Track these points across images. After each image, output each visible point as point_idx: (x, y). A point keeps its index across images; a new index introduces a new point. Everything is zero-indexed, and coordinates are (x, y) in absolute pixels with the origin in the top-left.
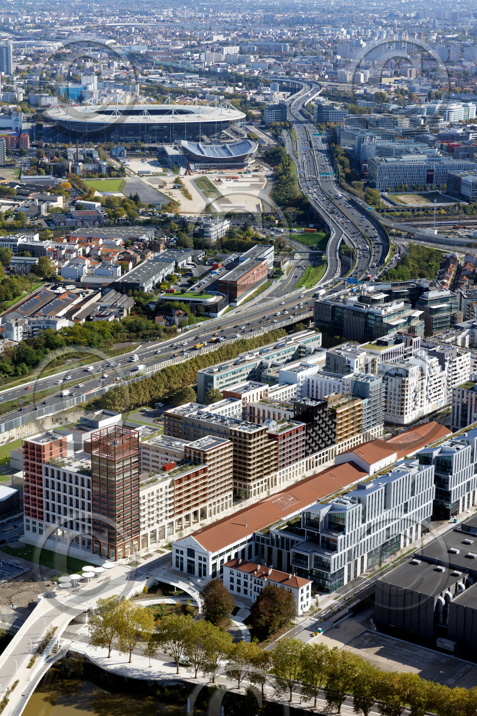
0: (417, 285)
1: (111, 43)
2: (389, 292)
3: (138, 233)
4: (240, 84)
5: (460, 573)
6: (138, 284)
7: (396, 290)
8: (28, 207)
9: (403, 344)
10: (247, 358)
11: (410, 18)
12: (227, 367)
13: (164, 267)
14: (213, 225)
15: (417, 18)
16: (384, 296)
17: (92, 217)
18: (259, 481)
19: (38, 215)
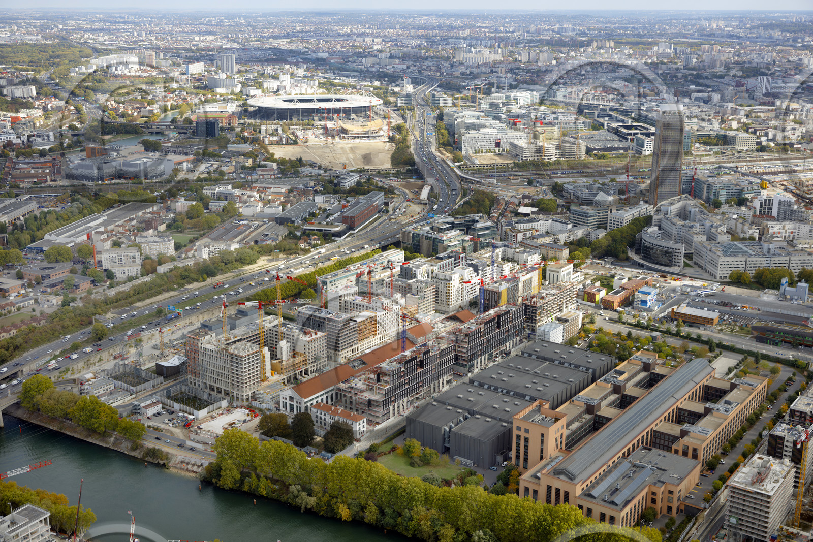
0: (472, 218)
2: (452, 223)
5: (462, 411)
6: (291, 219)
7: (457, 222)
9: (452, 259)
10: (352, 268)
11: (509, 32)
12: (338, 275)
14: (347, 178)
15: (513, 32)
16: (448, 225)
17: (270, 173)
18: (346, 351)
19: (235, 172)
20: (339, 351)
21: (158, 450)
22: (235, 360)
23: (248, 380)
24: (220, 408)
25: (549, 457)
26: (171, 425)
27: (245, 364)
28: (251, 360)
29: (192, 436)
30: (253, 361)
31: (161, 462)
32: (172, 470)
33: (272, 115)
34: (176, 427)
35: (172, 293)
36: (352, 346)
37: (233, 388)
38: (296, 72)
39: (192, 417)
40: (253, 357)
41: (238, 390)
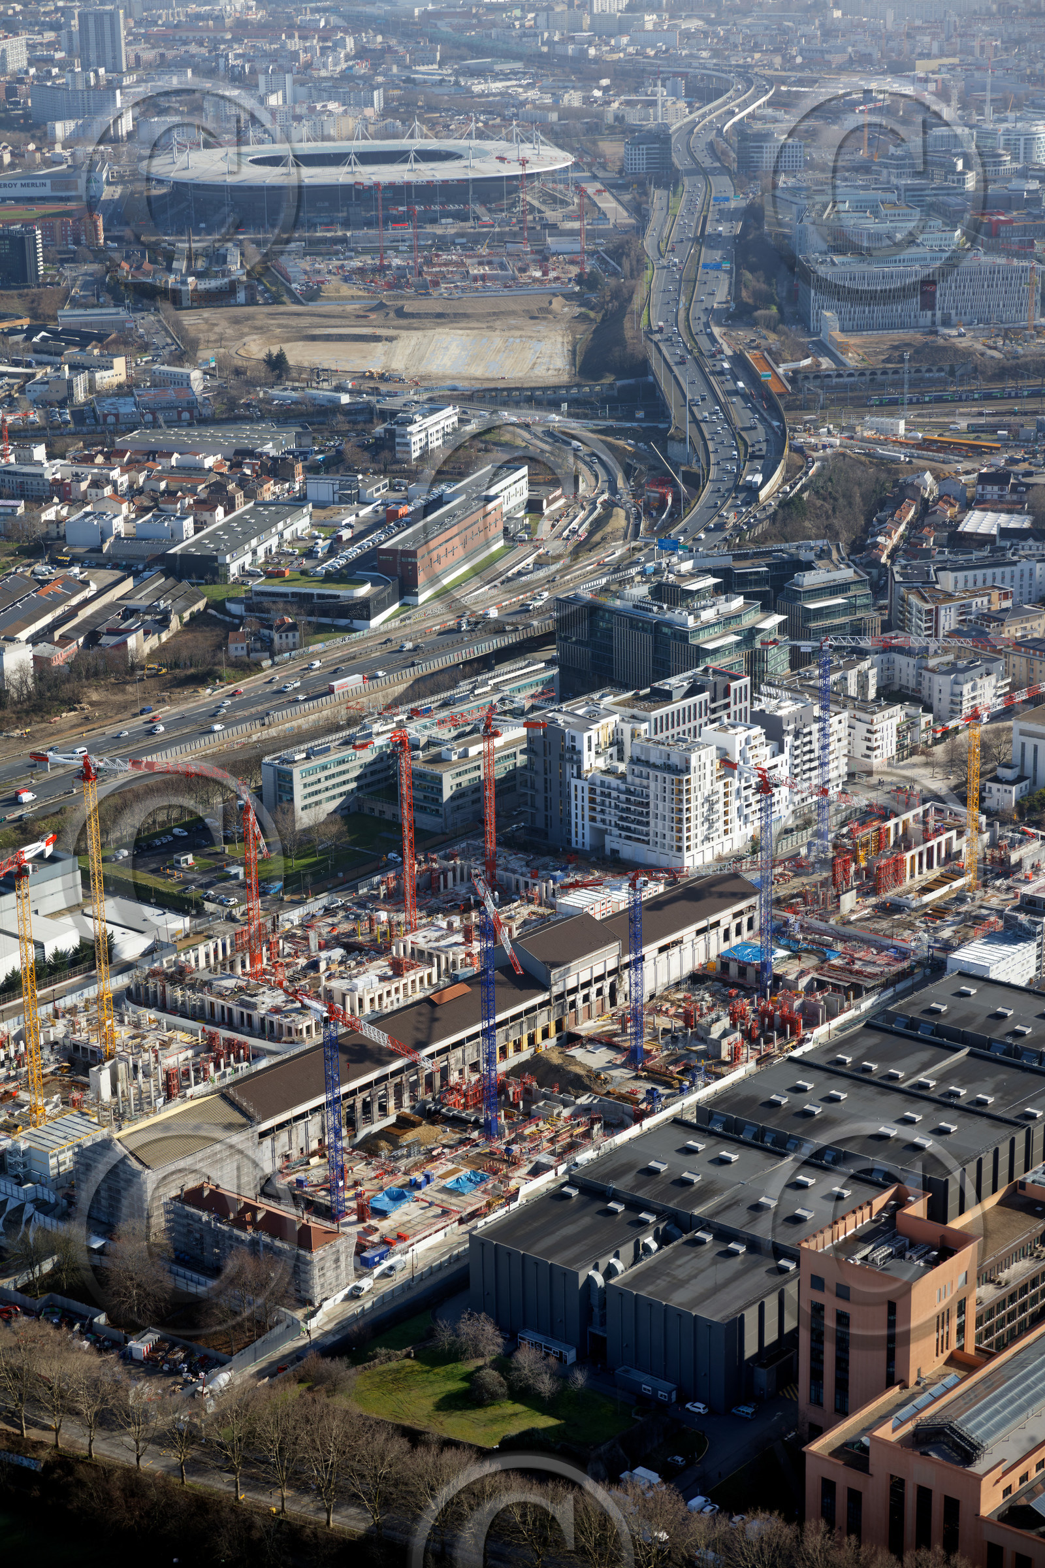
0: (791, 555)
2: (725, 573)
3: (260, 438)
4: (606, 82)
5: (651, 1219)
6: (215, 558)
7: (741, 568)
8: (47, 383)
9: (706, 695)
10: (377, 727)
12: (328, 749)
13: (284, 518)
14: (418, 418)
16: (711, 581)
25: (912, 1378)
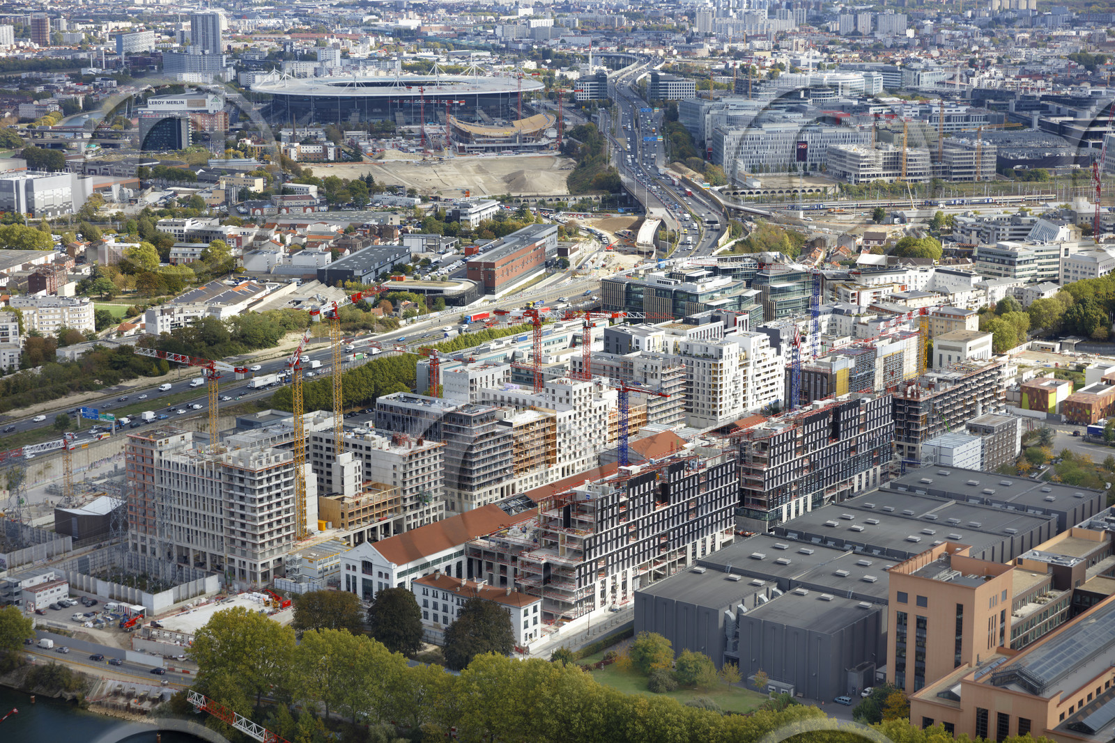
0: (757, 260)
1: (370, 20)
4: (549, 61)
5: (761, 582)
6: (352, 272)
8: (210, 192)
9: (721, 323)
10: (493, 346)
13: (395, 254)
17: (302, 202)
18: (487, 489)
19: (226, 203)
20: (472, 488)
21: (61, 668)
22: (237, 483)
23: (267, 529)
24: (202, 593)
25: (974, 661)
26: (90, 624)
27: (261, 491)
28: (274, 482)
29: (139, 643)
30: (278, 486)
31: (69, 696)
32: (92, 709)
33: (305, 113)
34: (101, 628)
35: (89, 395)
36: (499, 480)
37: (233, 551)
38: (352, 49)
39: (138, 608)
40: (277, 477)
41: (244, 554)
